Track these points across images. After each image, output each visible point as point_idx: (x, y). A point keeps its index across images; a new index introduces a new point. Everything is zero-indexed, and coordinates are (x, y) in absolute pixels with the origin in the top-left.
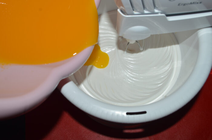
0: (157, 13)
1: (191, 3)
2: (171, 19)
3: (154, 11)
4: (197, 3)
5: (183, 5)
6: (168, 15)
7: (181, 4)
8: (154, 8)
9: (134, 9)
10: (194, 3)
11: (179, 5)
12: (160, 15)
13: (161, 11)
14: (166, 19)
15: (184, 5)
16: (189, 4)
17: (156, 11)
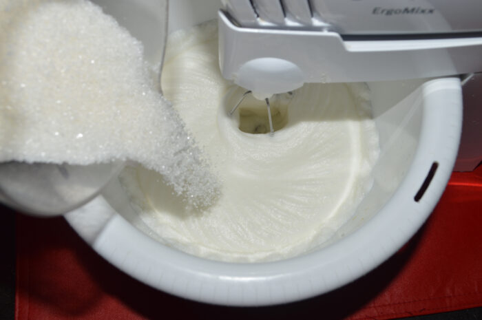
0: (319, 29)
1: (406, 10)
2: (354, 47)
3: (312, 22)
4: (423, 11)
5: (385, 12)
6: (347, 37)
7: (380, 11)
8: (312, 16)
9: (258, 12)
10: (413, 10)
11: (375, 11)
12: (325, 33)
13: (330, 23)
14: (343, 48)
15: (389, 13)
16: (400, 11)
17: (316, 22)
